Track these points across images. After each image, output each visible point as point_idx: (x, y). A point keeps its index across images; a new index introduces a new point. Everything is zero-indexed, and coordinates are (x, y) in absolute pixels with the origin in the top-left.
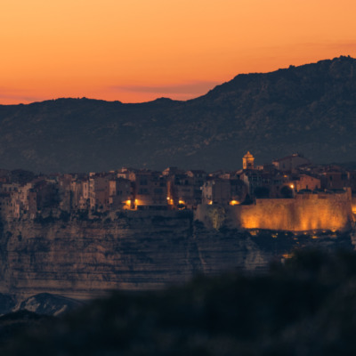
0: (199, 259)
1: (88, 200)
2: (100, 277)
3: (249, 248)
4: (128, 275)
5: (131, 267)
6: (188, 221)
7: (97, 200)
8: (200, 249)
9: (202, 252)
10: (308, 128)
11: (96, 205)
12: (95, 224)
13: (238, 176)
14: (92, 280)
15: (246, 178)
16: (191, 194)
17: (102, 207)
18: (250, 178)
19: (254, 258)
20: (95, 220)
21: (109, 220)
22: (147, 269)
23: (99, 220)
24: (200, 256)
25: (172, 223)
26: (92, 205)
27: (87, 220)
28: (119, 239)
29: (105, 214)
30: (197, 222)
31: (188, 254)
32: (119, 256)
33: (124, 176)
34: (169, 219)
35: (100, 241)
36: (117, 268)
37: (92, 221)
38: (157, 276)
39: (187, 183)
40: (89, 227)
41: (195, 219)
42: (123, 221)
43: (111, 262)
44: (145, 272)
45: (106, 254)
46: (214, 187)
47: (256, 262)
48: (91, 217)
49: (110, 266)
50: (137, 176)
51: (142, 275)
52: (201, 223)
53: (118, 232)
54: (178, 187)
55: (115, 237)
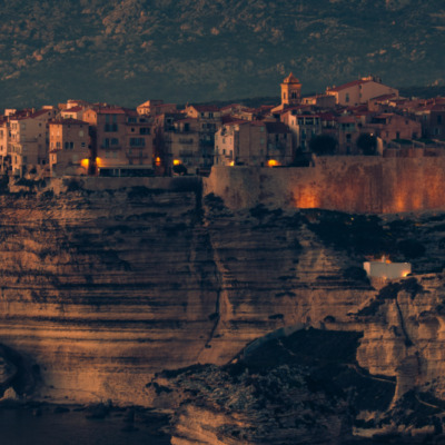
0: (213, 263)
1: (8, 158)
2: (27, 295)
3: (305, 243)
4: (83, 292)
5: (89, 277)
6: (192, 195)
7: (25, 159)
8: (216, 245)
9: (221, 250)
10: (215, 31)
11: (24, 168)
12: (23, 201)
13: (277, 116)
14: (10, 301)
15: (292, 120)
16: (195, 148)
17: (34, 171)
18: (299, 119)
19: (314, 260)
20: (22, 193)
21: (50, 194)
22: (119, 280)
23: (31, 194)
24: (216, 257)
25: (164, 199)
26: (16, 166)
27: (7, 193)
28: (68, 228)
29: (43, 183)
30: (211, 196)
31: (194, 254)
32: (68, 258)
33: (75, 115)
34: (159, 192)
35: (31, 230)
36: (63, 280)
37: (17, 195)
38: (137, 293)
39: (187, 129)
40: (10, 206)
41: (207, 192)
42: (77, 196)
43: (51, 268)
44: (115, 286)
45: (42, 255)
46: (237, 136)
47: (319, 268)
48: (13, 188)
49: (48, 274)
50: (99, 115)
51: (109, 292)
52: (219, 199)
53: (66, 215)
54: (172, 135)
55: (62, 224)
